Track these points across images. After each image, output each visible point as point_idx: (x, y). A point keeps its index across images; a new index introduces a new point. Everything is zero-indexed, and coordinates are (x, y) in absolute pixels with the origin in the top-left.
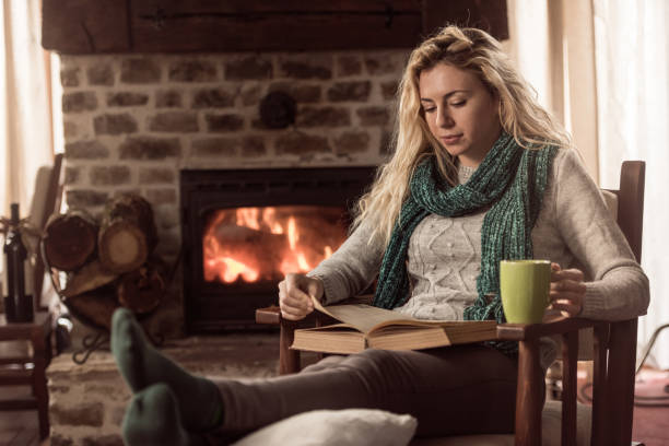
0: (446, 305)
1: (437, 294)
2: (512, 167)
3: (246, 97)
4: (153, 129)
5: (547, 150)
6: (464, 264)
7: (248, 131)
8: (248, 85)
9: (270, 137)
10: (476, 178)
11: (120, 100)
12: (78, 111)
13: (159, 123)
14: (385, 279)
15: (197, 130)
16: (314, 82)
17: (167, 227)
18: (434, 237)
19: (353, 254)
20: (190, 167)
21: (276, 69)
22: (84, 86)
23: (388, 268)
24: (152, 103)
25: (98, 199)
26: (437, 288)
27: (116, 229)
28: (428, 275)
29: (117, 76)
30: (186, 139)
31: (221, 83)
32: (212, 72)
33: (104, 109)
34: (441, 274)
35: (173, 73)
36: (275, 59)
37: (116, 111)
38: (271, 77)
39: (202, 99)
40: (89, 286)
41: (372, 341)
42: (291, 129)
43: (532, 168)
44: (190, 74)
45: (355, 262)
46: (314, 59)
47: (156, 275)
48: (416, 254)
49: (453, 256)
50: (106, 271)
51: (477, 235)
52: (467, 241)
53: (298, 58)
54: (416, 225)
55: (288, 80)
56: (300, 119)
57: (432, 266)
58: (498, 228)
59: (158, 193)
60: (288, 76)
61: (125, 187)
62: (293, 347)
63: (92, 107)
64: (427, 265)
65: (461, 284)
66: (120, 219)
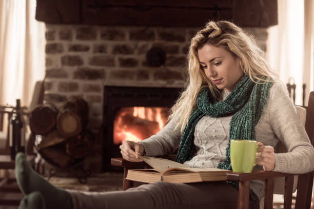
0: (210, 161)
1: (207, 155)
2: (248, 93)
3: (140, 49)
4: (91, 64)
5: (267, 84)
6: (222, 141)
7: (140, 67)
8: (141, 43)
9: (152, 71)
10: (230, 98)
11: (75, 48)
12: (53, 53)
13: (94, 61)
14: (182, 147)
15: (113, 65)
16: (176, 43)
17: (96, 115)
18: (207, 126)
19: (167, 133)
20: (110, 84)
21: (157, 36)
22: (57, 40)
23: (184, 141)
24: (91, 50)
25: (61, 99)
26: (206, 152)
27: (66, 114)
28: (203, 146)
29: (74, 36)
30: (108, 70)
31: (127, 42)
32: (123, 36)
33: (67, 53)
34: (209, 146)
35: (103, 36)
36: (156, 30)
37: (73, 54)
38: (154, 39)
39: (118, 50)
40: (51, 143)
41: (165, 177)
42: (162, 67)
43: (259, 93)
44: (112, 36)
45: (168, 137)
46: (177, 32)
47: (86, 139)
48: (198, 135)
49: (216, 137)
50: (60, 136)
51: (228, 127)
52: (223, 130)
53: (168, 30)
54: (199, 120)
55: (162, 42)
56: (168, 62)
57: (205, 142)
58: (238, 123)
59: (92, 97)
60: (162, 39)
61: (75, 93)
62: (126, 178)
63: (61, 51)
64: (203, 141)
65: (219, 151)
66: (68, 110)
